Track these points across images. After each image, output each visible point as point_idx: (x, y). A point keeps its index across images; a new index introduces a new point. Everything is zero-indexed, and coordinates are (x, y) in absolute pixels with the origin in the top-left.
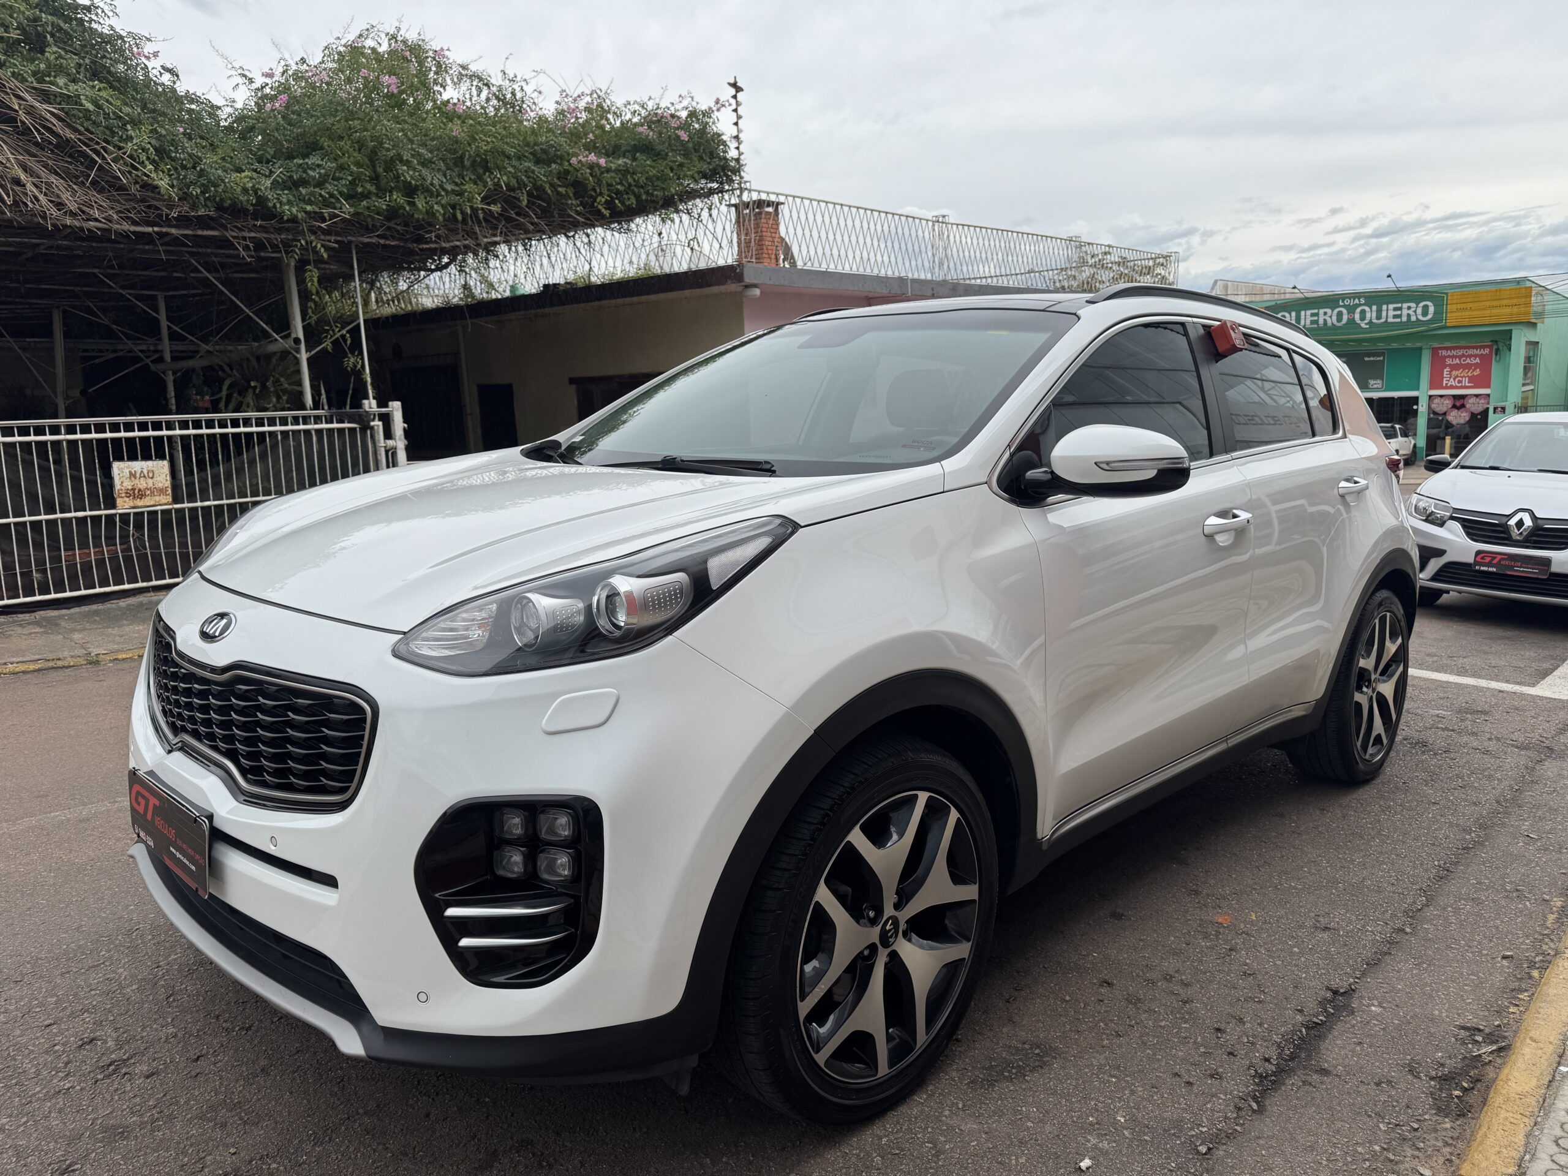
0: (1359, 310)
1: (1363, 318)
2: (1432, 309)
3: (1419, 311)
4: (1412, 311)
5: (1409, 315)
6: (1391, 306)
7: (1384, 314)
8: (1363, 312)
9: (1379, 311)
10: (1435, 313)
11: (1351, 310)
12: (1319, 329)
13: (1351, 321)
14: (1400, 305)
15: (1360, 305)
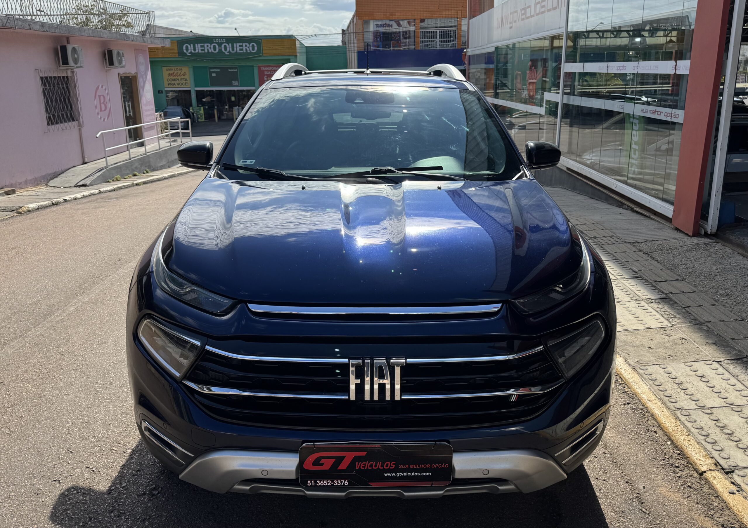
0: (223, 46)
1: (226, 50)
2: (256, 48)
3: (251, 48)
4: (247, 47)
6: (238, 44)
7: (235, 49)
9: (233, 46)
11: (220, 45)
12: (205, 53)
13: (220, 50)
15: (223, 43)
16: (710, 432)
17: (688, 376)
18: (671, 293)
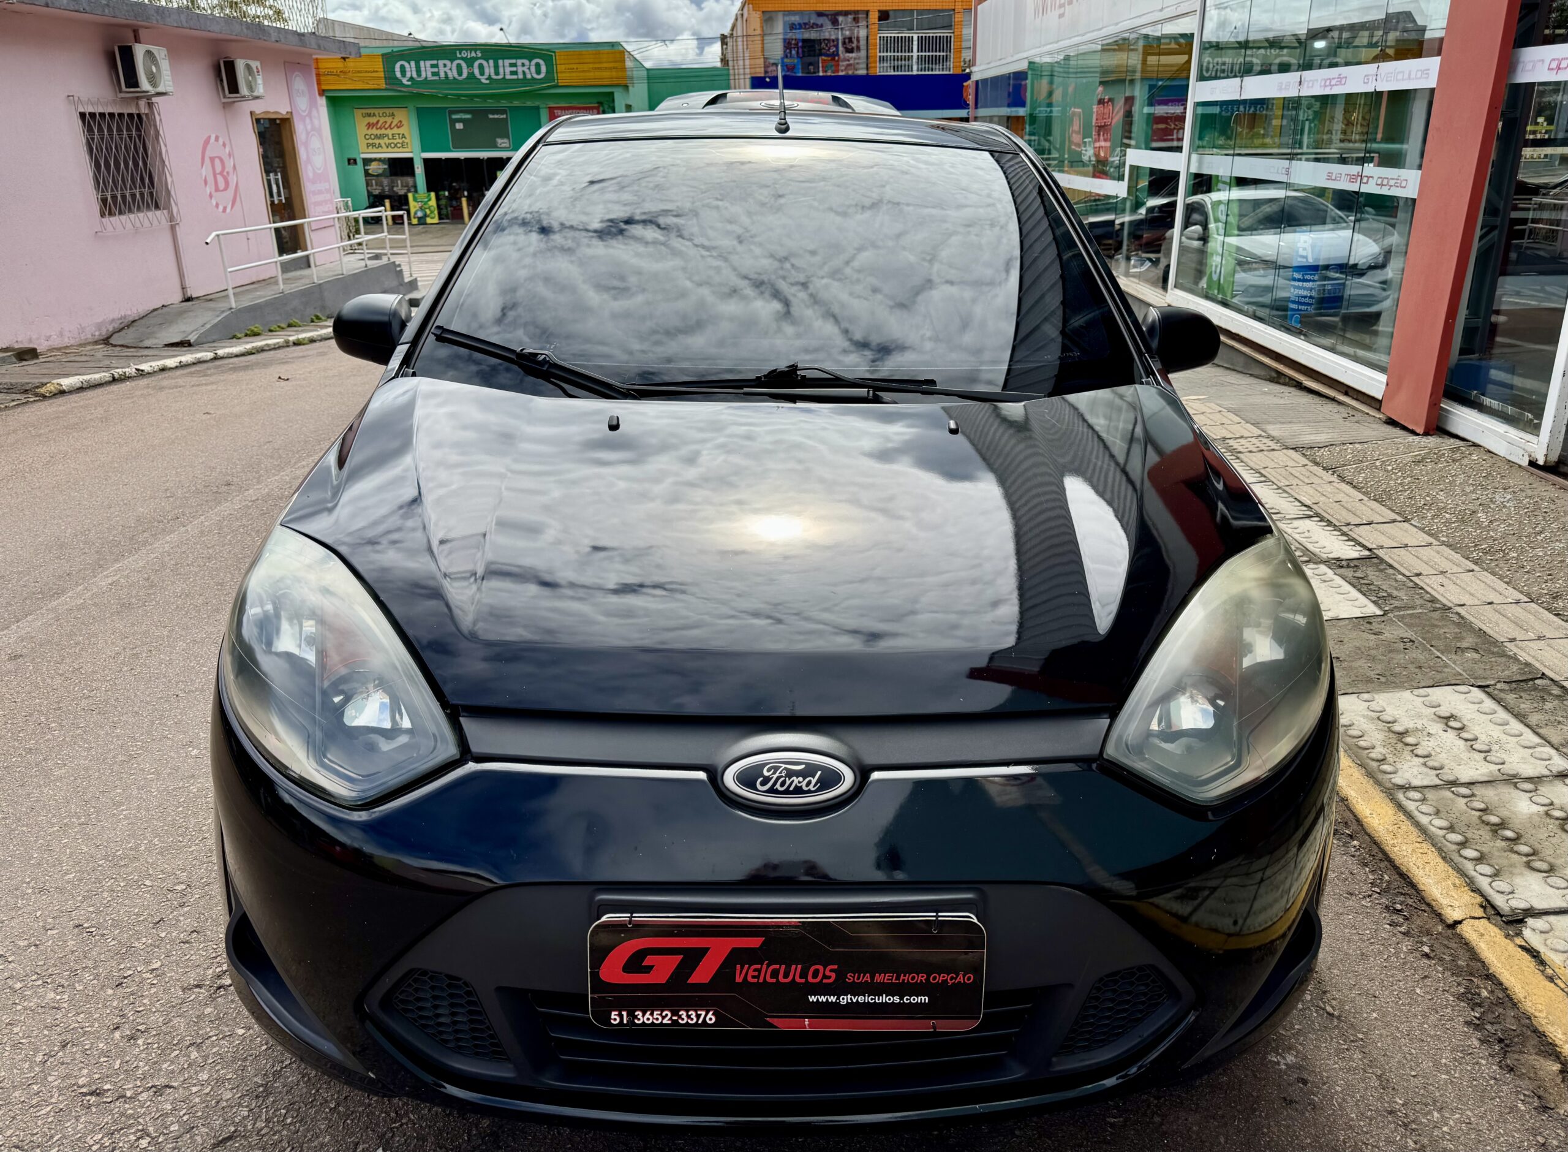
0: (476, 64)
1: (482, 74)
2: (543, 69)
3: (533, 69)
4: (527, 69)
5: (524, 73)
6: (507, 62)
7: (501, 70)
8: (481, 67)
9: (496, 67)
10: (547, 72)
11: (470, 62)
12: (440, 82)
13: (471, 75)
14: (513, 61)
15: (477, 59)
16: (1469, 835)
17: (1420, 716)
18: (1382, 547)
